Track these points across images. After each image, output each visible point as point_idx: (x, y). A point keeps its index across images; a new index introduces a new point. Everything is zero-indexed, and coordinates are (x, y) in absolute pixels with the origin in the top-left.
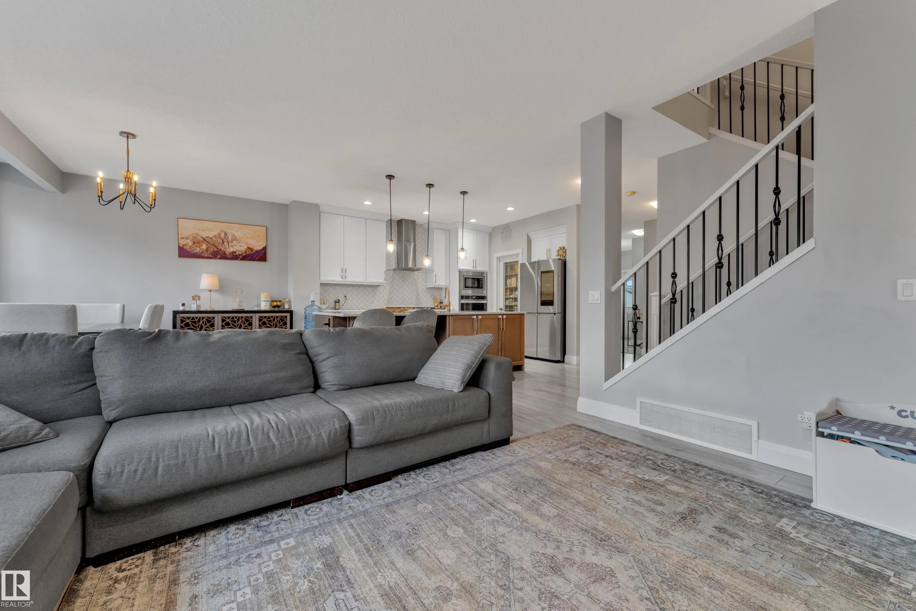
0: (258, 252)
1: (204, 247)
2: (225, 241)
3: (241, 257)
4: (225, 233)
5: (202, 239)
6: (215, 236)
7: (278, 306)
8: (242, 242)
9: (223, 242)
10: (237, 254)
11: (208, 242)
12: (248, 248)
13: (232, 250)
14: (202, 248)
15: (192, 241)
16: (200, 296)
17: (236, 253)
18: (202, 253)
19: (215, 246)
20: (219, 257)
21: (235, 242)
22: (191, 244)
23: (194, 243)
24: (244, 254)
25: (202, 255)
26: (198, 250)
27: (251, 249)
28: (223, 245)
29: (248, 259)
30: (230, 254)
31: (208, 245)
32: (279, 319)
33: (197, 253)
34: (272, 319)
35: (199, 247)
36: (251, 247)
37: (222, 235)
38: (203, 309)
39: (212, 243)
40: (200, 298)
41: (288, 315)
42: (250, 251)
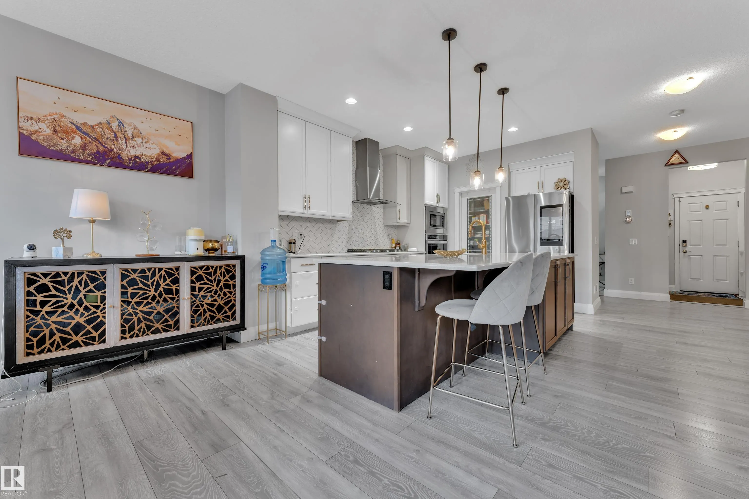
0: (179, 161)
1: (78, 141)
2: (119, 135)
3: (150, 166)
4: (120, 122)
5: (74, 127)
6: (99, 124)
7: (215, 250)
8: (152, 142)
9: (116, 138)
10: (142, 160)
11: (84, 133)
12: (163, 153)
13: (133, 152)
14: (73, 142)
15: (51, 127)
16: (70, 232)
17: (140, 159)
18: (73, 151)
19: (100, 142)
20: (107, 162)
21: (139, 140)
22: (48, 132)
23: (55, 131)
24: (156, 163)
25: (73, 155)
26: (63, 145)
27: (166, 155)
28: (115, 142)
29: (162, 171)
30: (130, 159)
31: (85, 139)
32: (223, 269)
33: (61, 150)
34: (212, 270)
35: (67, 140)
36: (165, 150)
37: (115, 125)
38: (77, 255)
39: (94, 135)
40: (71, 234)
41: (237, 263)
42: (165, 158)
